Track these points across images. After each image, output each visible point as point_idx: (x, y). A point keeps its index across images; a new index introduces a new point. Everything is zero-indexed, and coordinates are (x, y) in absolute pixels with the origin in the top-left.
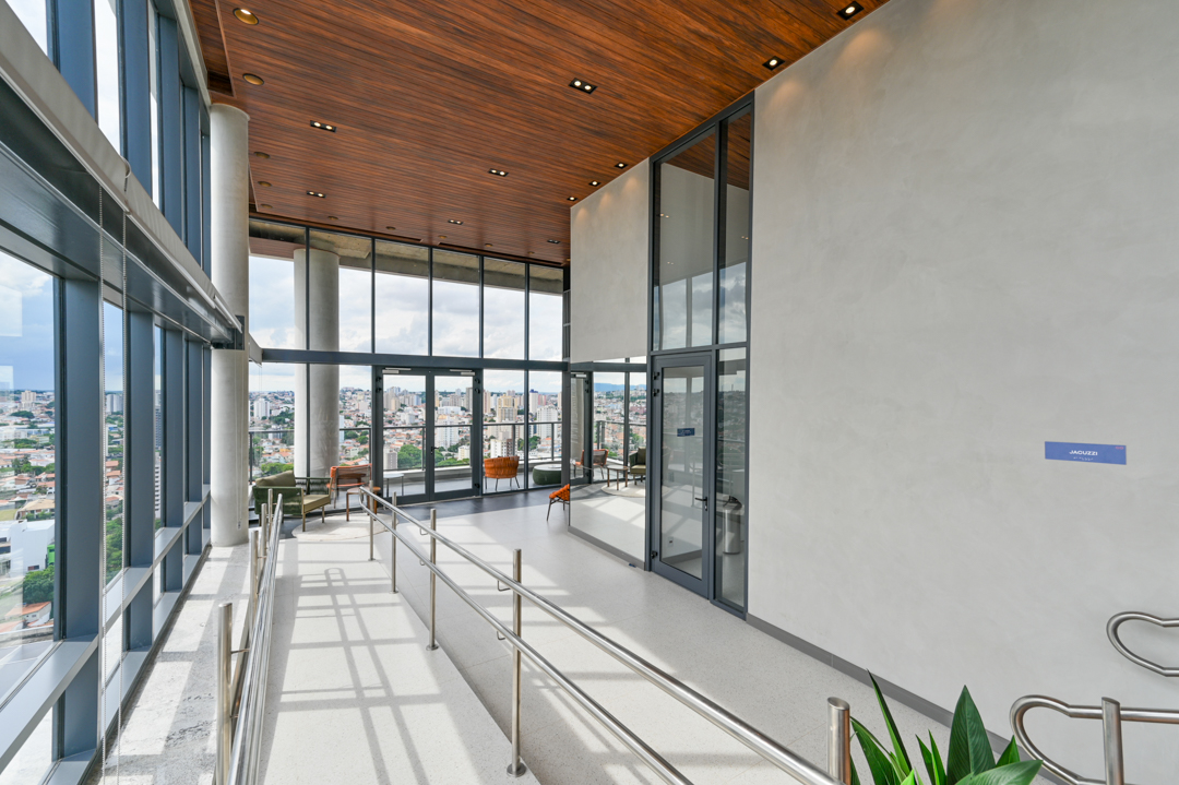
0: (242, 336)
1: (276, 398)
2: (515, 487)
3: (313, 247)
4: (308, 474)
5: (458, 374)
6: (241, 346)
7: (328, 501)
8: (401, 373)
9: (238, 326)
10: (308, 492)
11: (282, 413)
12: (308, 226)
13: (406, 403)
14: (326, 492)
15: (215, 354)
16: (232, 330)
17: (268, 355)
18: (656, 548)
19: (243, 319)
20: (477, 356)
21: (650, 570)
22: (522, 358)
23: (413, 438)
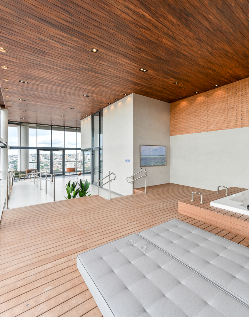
0: (7, 146)
1: (12, 157)
2: (74, 174)
3: (22, 125)
4: (21, 170)
5: (59, 151)
6: (6, 147)
7: (25, 176)
8: (44, 151)
9: (6, 144)
10: (21, 174)
11: (14, 161)
12: (21, 123)
13: (57, 158)
14: (25, 174)
15: (1, 148)
16: (5, 145)
17: (11, 148)
18: (93, 180)
19: (7, 143)
20: (64, 147)
21: (92, 184)
22: (76, 147)
23: (59, 167)
